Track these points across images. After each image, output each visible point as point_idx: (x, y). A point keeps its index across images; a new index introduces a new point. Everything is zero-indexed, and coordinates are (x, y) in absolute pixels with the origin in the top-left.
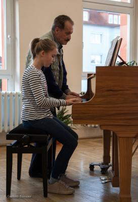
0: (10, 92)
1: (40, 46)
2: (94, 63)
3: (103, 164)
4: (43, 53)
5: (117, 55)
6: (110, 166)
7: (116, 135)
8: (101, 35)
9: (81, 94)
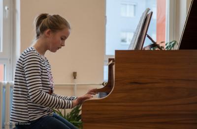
0: (6, 82)
1: (46, 24)
2: (126, 42)
4: (48, 33)
5: (146, 34)
8: (135, 6)
9: (103, 84)
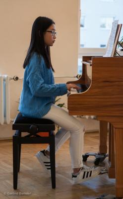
3: (99, 154)
6: (107, 156)
7: (113, 126)
9: (77, 77)
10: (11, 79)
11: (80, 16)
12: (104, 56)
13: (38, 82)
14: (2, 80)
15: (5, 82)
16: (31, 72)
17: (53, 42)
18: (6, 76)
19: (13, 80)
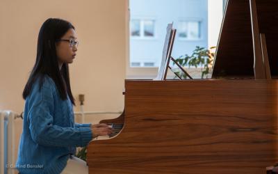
10: (16, 117)
11: (129, 20)
12: (155, 79)
13: (43, 120)
14: (3, 118)
15: (7, 122)
16: (34, 104)
17: (73, 56)
18: (8, 112)
19: (20, 118)
